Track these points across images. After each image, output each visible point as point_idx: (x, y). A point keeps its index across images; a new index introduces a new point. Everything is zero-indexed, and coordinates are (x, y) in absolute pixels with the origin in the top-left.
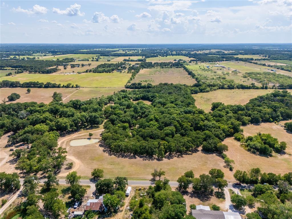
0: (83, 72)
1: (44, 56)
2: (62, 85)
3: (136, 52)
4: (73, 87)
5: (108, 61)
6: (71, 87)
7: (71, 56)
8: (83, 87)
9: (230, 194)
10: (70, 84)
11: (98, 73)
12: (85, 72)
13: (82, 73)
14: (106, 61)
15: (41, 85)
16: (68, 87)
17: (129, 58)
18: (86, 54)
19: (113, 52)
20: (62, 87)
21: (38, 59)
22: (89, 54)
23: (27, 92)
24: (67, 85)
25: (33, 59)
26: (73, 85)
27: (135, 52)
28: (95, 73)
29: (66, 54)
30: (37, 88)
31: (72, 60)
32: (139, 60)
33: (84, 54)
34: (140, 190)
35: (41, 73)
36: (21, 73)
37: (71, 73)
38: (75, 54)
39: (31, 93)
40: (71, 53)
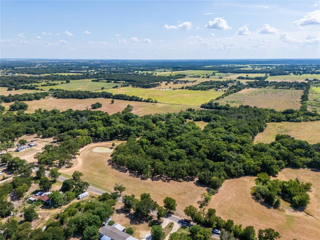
0: (179, 89)
1: (164, 71)
2: (143, 100)
3: (266, 69)
4: (152, 102)
5: (219, 78)
6: (150, 102)
7: (189, 72)
8: (161, 103)
9: (166, 226)
10: (150, 99)
11: (193, 90)
12: (181, 89)
13: (177, 89)
14: (217, 78)
15: (127, 98)
16: (147, 101)
17: (247, 76)
18: (206, 70)
19: (238, 68)
20: (144, 101)
21: (156, 75)
22: (209, 70)
23: (111, 103)
24: (148, 100)
25: (150, 74)
26: (152, 100)
27: (264, 69)
28: (190, 90)
29: (185, 70)
30: (123, 100)
31: (184, 76)
32: (257, 78)
33: (203, 70)
34: (93, 197)
35: (142, 88)
36: (126, 86)
37: (167, 89)
38: (195, 70)
39: (114, 104)
40: (191, 70)
